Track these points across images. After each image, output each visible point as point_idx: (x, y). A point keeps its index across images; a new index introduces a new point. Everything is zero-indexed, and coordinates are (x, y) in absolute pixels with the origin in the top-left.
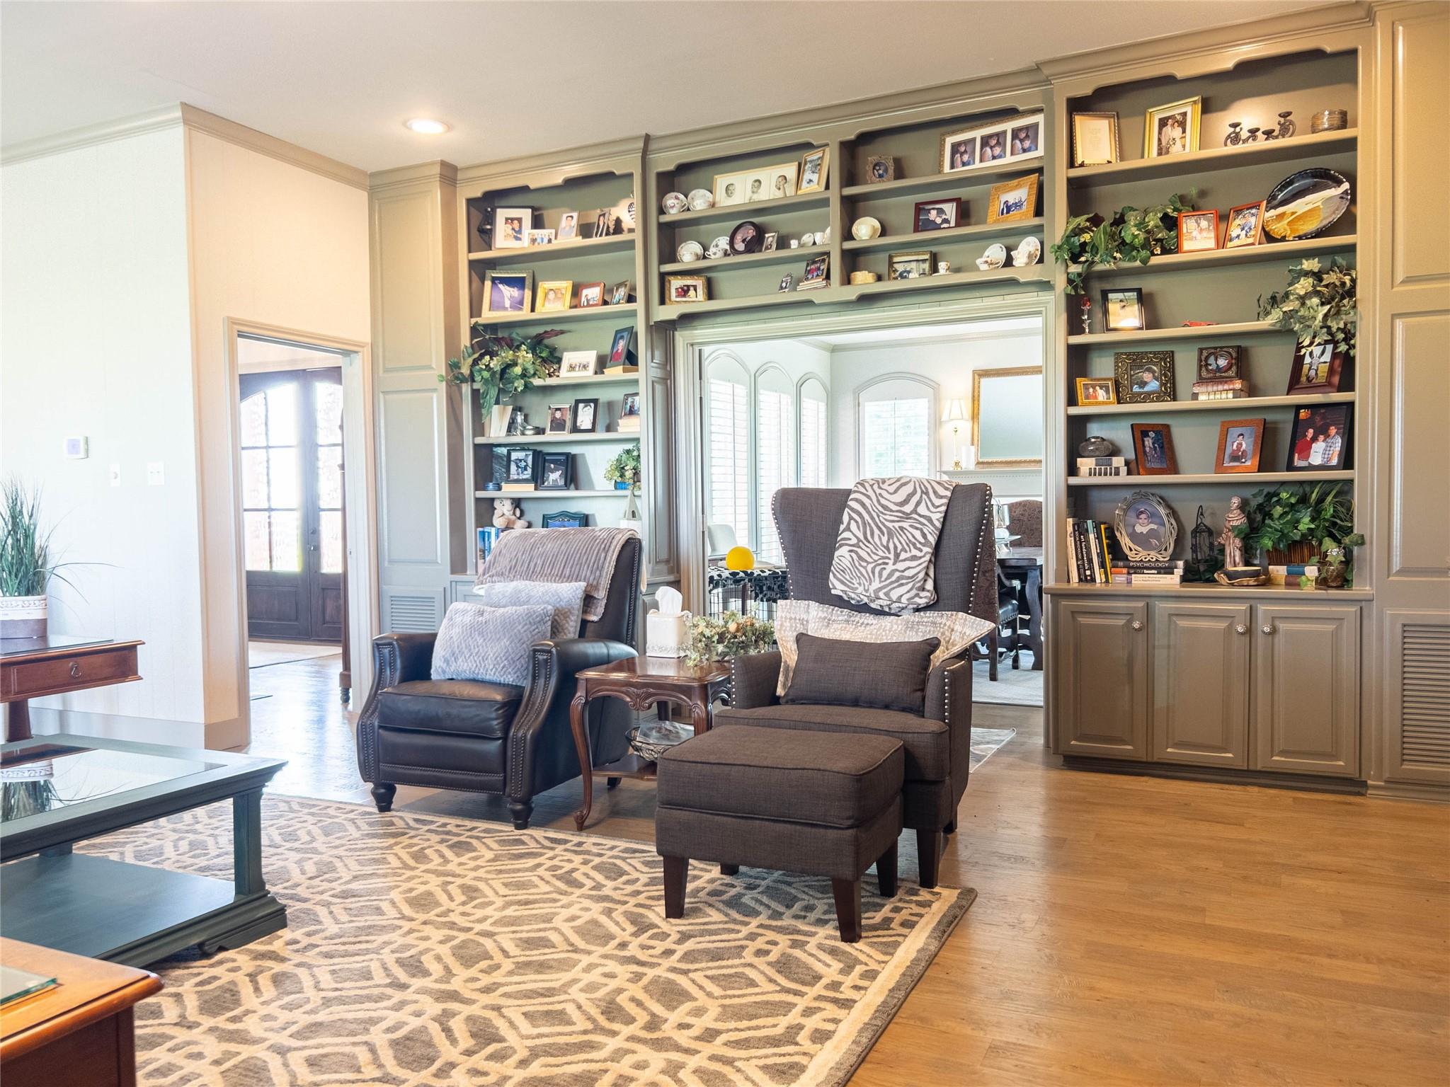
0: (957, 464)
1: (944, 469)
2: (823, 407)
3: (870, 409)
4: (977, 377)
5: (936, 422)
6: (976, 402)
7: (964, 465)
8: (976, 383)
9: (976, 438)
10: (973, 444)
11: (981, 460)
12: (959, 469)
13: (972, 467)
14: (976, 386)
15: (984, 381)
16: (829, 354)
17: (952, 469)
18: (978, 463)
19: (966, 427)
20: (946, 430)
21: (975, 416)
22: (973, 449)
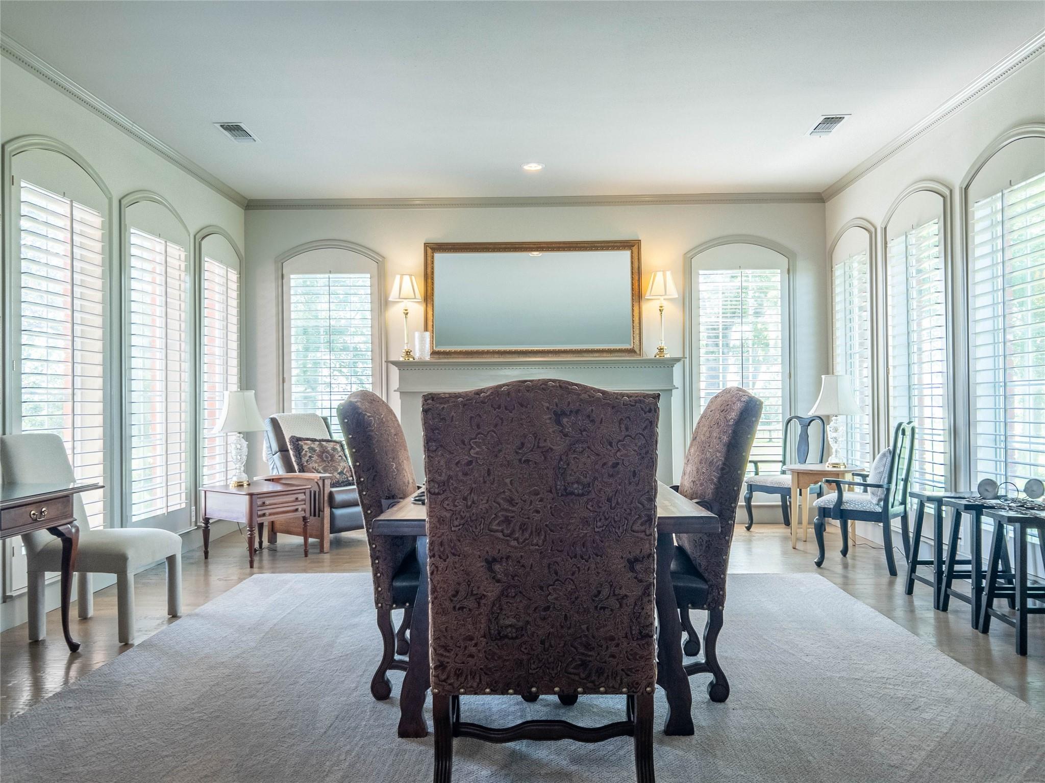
0: (408, 353)
1: (393, 358)
2: (233, 276)
3: (295, 281)
4: (429, 251)
5: (381, 302)
6: (429, 281)
7: (417, 355)
8: (429, 259)
9: (430, 323)
10: (426, 329)
11: (436, 349)
12: (411, 359)
13: (427, 358)
14: (429, 262)
15: (438, 256)
16: (243, 211)
17: (402, 359)
18: (434, 353)
19: (417, 310)
20: (395, 313)
21: (428, 297)
22: (428, 335)
